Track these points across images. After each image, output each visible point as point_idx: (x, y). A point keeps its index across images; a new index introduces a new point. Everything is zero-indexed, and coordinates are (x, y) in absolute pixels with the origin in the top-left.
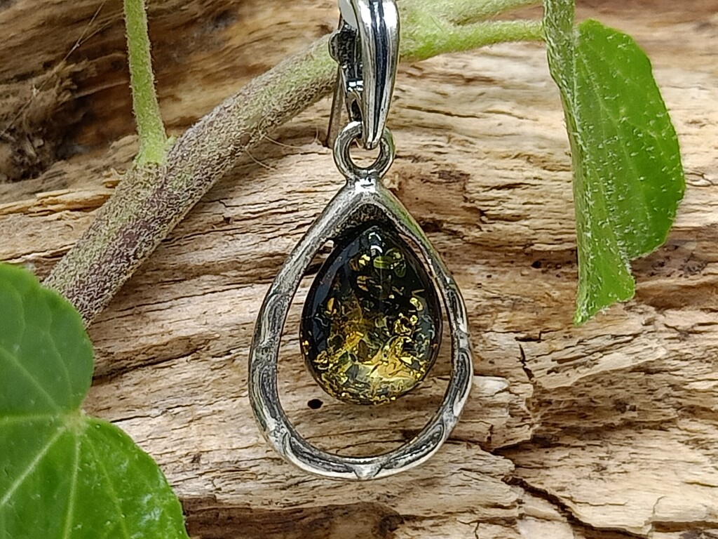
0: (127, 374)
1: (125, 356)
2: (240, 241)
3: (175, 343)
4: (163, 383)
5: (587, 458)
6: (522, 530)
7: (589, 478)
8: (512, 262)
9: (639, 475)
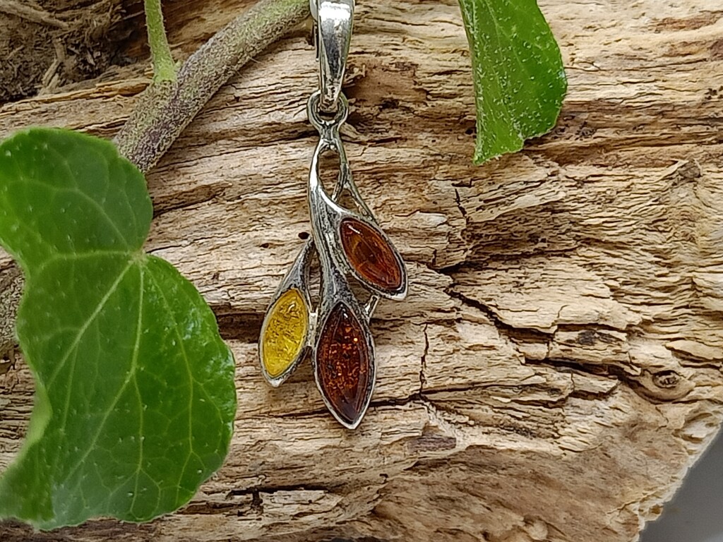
0: (164, 215)
1: (162, 200)
3: (199, 191)
4: (191, 221)
5: (509, 277)
6: (459, 330)
7: (510, 291)
8: (451, 130)
9: (548, 290)
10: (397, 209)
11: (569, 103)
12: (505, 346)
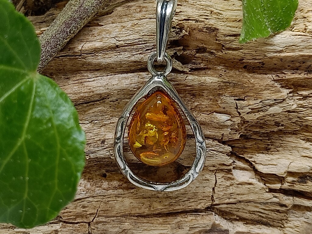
1: (75, 100)
2: (122, 56)
3: (95, 96)
4: (90, 111)
5: (262, 144)
6: (234, 174)
7: (263, 153)
9: (283, 152)
10: (203, 110)
11: (302, 56)
12: (258, 183)
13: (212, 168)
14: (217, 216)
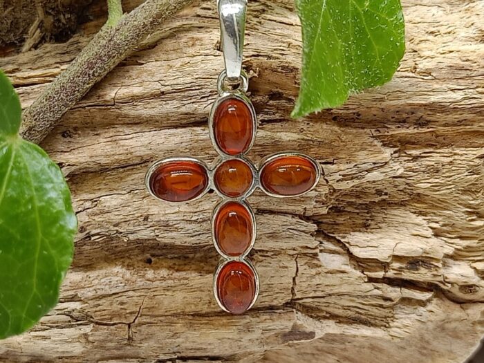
1: (107, 164)
2: (170, 105)
5: (359, 219)
7: (360, 231)
9: (387, 230)
11: (410, 105)
12: (354, 271)
13: (292, 252)
14: (299, 313)
